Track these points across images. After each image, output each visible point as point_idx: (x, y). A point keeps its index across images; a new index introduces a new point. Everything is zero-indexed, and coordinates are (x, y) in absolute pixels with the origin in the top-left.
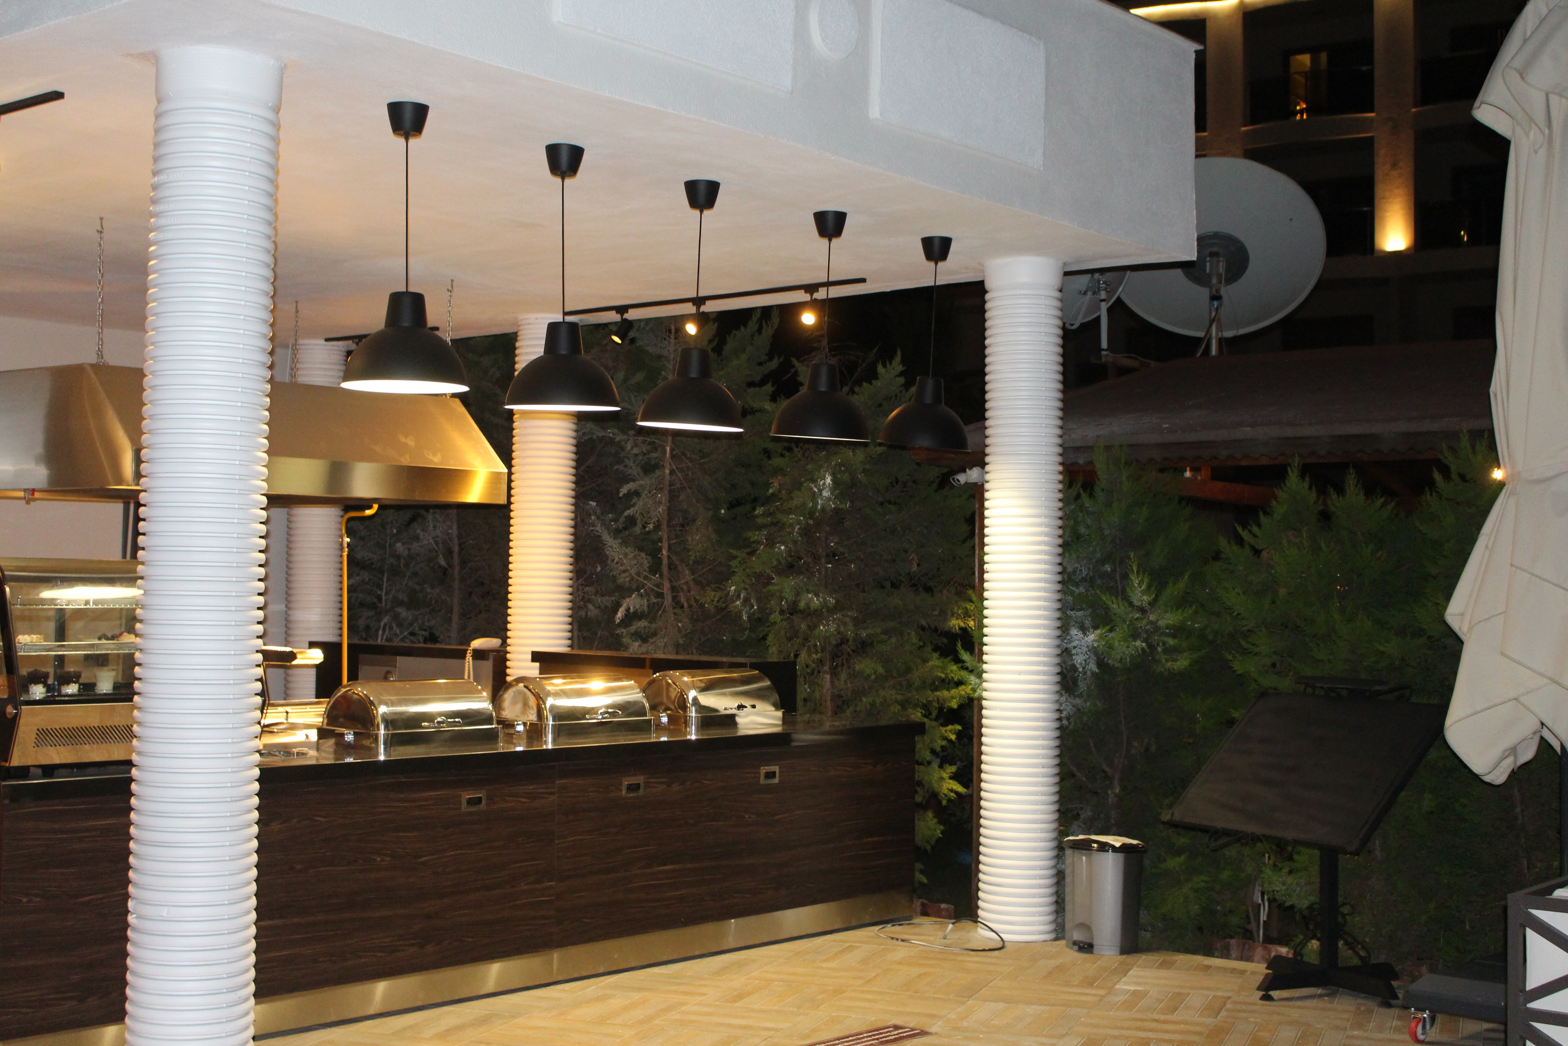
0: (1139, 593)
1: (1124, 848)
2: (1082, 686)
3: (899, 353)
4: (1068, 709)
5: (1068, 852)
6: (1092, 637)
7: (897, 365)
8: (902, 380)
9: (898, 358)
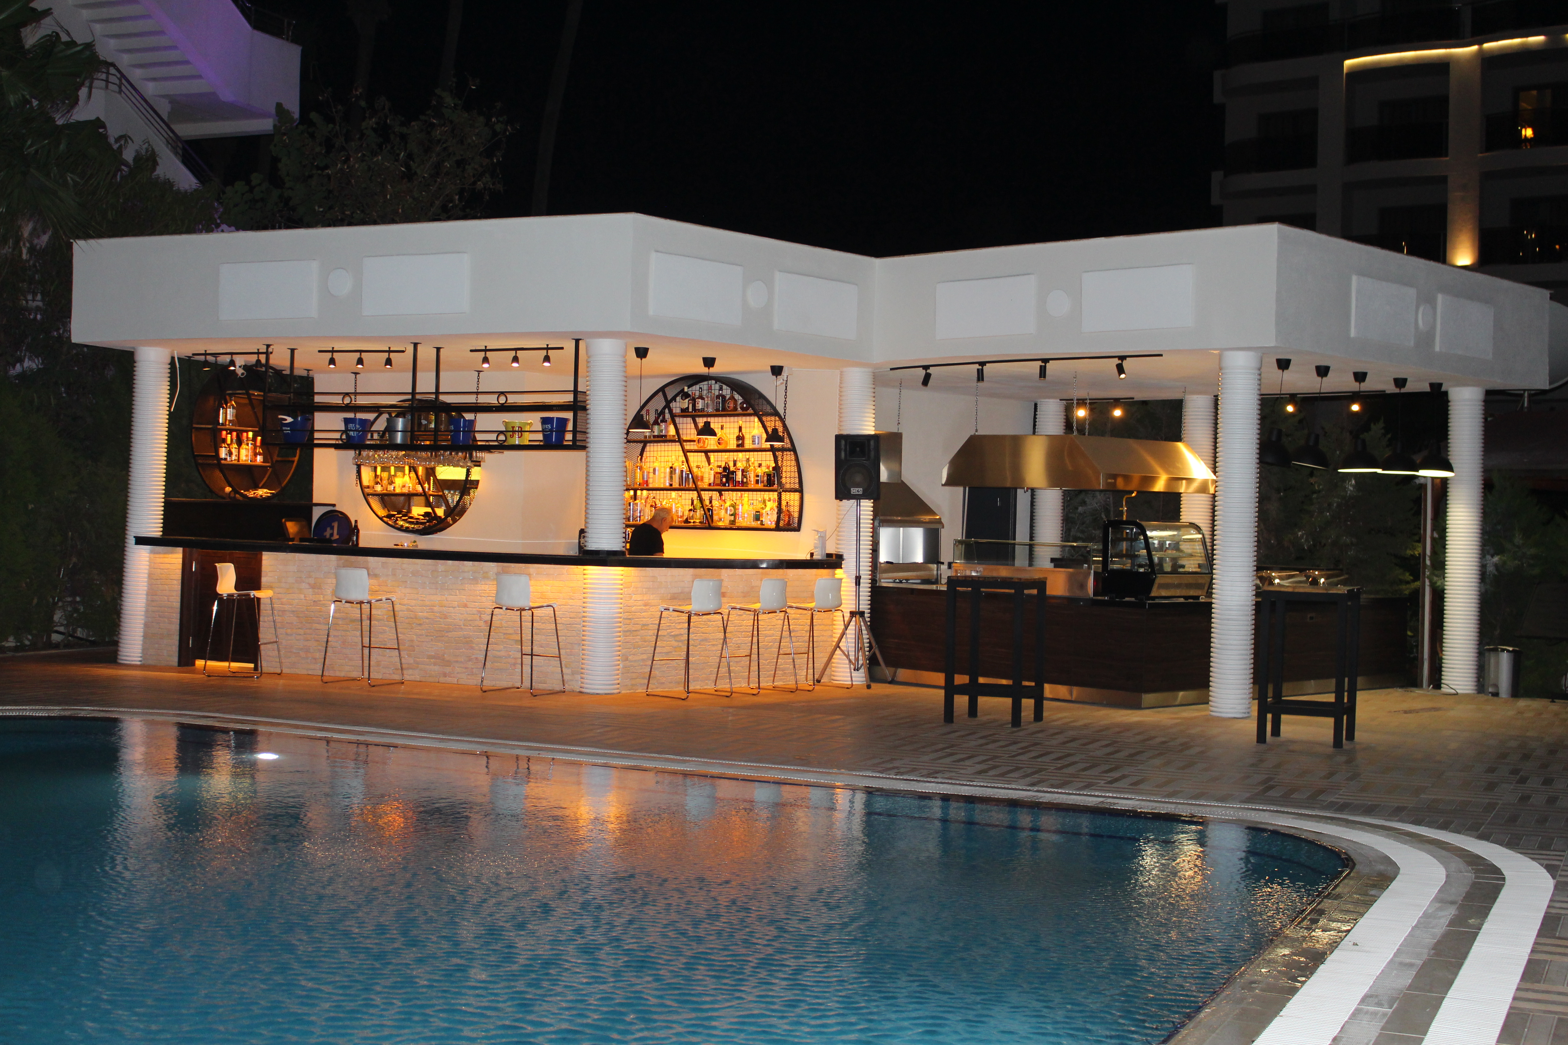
0: (1518, 539)
1: (1513, 651)
2: (1488, 581)
3: (1382, 418)
4: (1483, 590)
5: (1487, 654)
6: (1496, 559)
7: (1381, 424)
8: (1383, 431)
9: (1382, 421)
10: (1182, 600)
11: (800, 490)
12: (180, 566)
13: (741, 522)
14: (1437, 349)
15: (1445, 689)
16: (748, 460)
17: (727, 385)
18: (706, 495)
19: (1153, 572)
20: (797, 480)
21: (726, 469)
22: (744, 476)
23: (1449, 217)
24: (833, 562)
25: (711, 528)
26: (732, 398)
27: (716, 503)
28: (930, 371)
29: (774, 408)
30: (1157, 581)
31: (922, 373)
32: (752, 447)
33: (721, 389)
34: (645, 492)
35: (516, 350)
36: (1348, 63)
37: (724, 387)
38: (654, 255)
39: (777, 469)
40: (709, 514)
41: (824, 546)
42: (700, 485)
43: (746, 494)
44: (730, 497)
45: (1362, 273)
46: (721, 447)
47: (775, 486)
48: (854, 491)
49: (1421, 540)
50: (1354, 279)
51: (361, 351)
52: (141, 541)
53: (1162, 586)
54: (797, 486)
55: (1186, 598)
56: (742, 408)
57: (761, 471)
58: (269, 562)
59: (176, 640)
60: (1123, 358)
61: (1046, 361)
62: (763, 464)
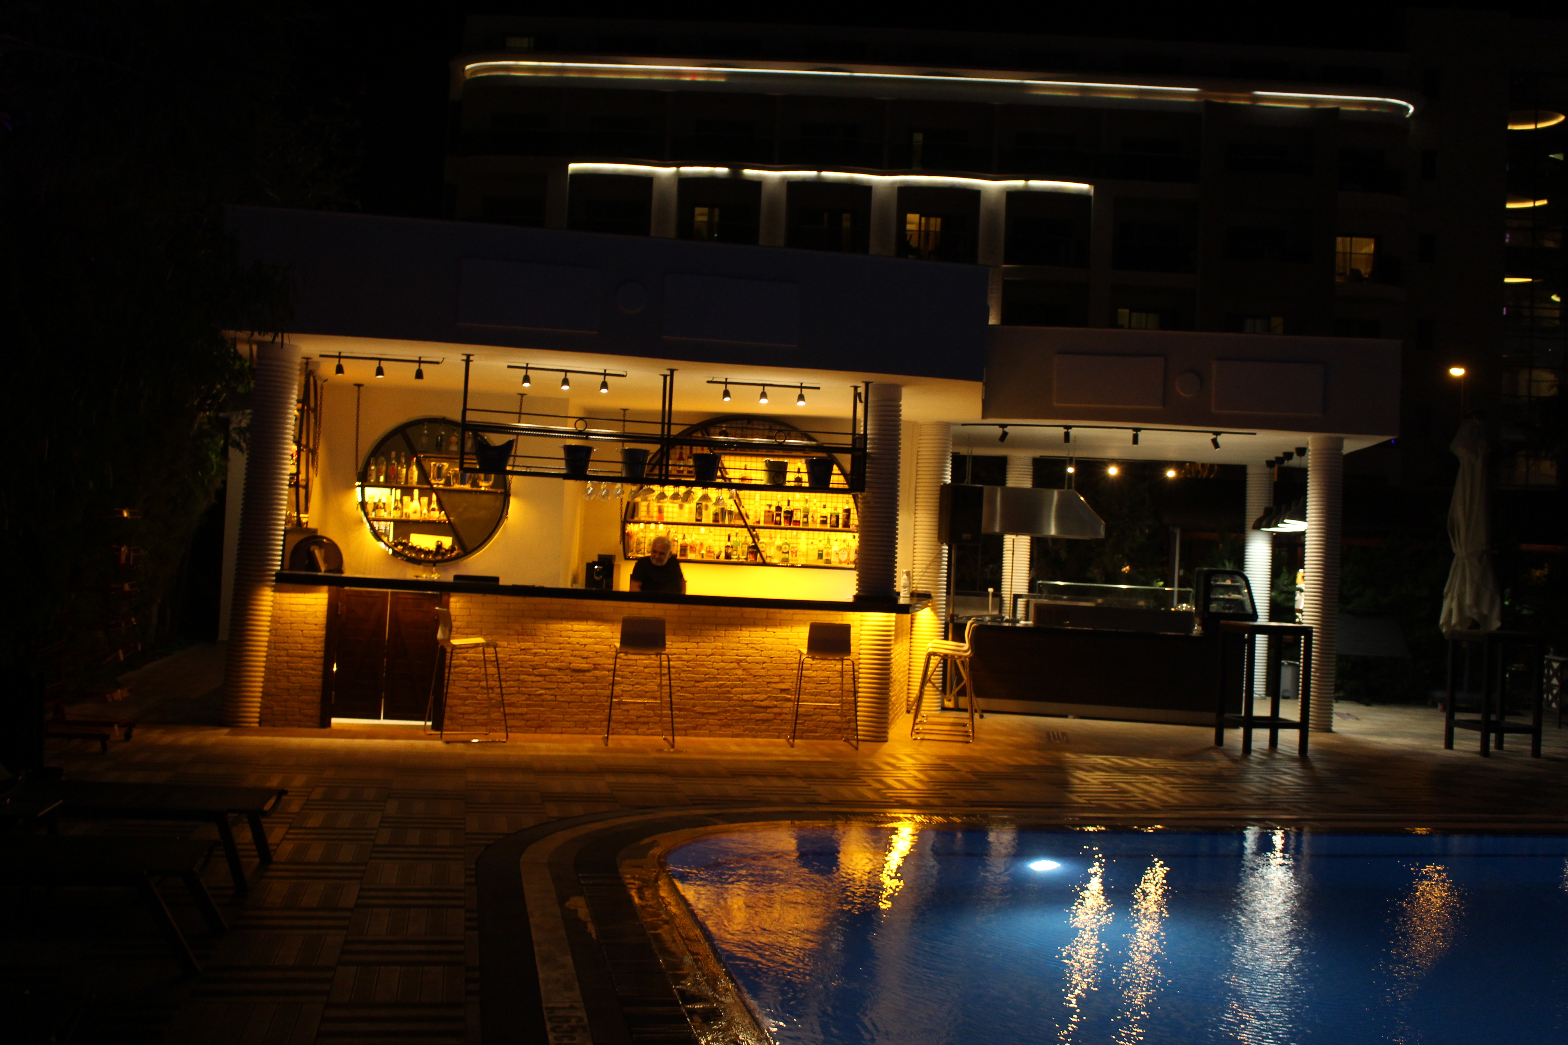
12: (324, 608)
22: (803, 516)
25: (764, 564)
35: (764, 385)
36: (573, 167)
39: (849, 512)
42: (749, 523)
43: (805, 533)
44: (784, 536)
47: (850, 528)
51: (566, 371)
57: (827, 512)
58: (458, 605)
59: (316, 697)
60: (1217, 434)
61: (1137, 430)
62: (828, 505)
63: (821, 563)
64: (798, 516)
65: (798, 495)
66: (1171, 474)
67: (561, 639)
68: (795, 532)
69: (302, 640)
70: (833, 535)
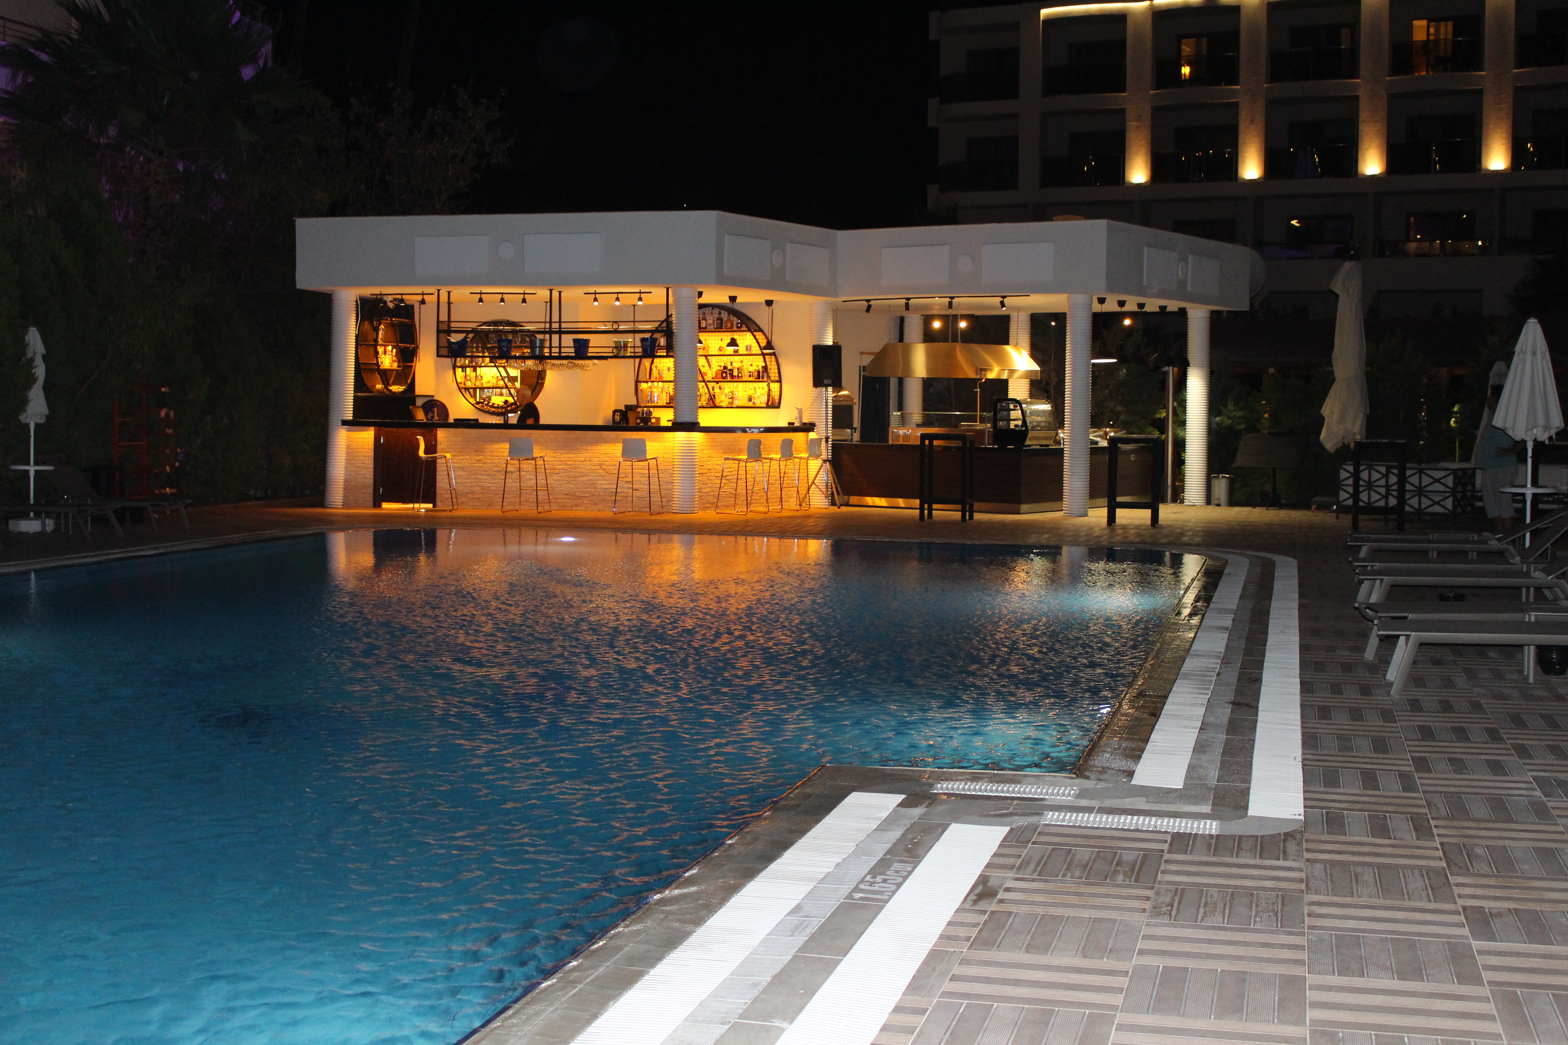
0: (1231, 406)
1: (1228, 478)
2: (1212, 433)
4: (1210, 440)
5: (1212, 480)
10: (1038, 447)
11: (780, 381)
12: (373, 440)
13: (736, 403)
14: (1189, 289)
15: (1186, 503)
16: (742, 362)
17: (724, 310)
18: (710, 385)
19: (1027, 430)
20: (777, 375)
21: (725, 368)
22: (739, 372)
23: (1127, 144)
24: (808, 427)
25: (715, 407)
26: (729, 320)
27: (717, 390)
28: (872, 303)
29: (759, 327)
30: (1029, 435)
31: (866, 304)
32: (745, 352)
33: (720, 313)
34: (660, 384)
35: (618, 293)
36: (1045, 12)
37: (722, 312)
38: (727, 236)
39: (765, 368)
40: (712, 398)
41: (801, 418)
42: (707, 379)
43: (741, 384)
44: (728, 387)
45: (1149, 245)
46: (721, 353)
47: (765, 379)
48: (826, 382)
49: (1166, 407)
50: (1146, 249)
51: (502, 294)
52: (345, 423)
53: (1032, 439)
54: (777, 379)
55: (1041, 446)
56: (738, 327)
57: (752, 369)
58: (442, 435)
59: (371, 490)
60: (1004, 297)
61: (952, 298)
62: (754, 364)
63: (750, 404)
64: (735, 373)
65: (736, 358)
66: (1127, 322)
67: (498, 454)
68: (735, 384)
69: (362, 458)
70: (757, 385)
